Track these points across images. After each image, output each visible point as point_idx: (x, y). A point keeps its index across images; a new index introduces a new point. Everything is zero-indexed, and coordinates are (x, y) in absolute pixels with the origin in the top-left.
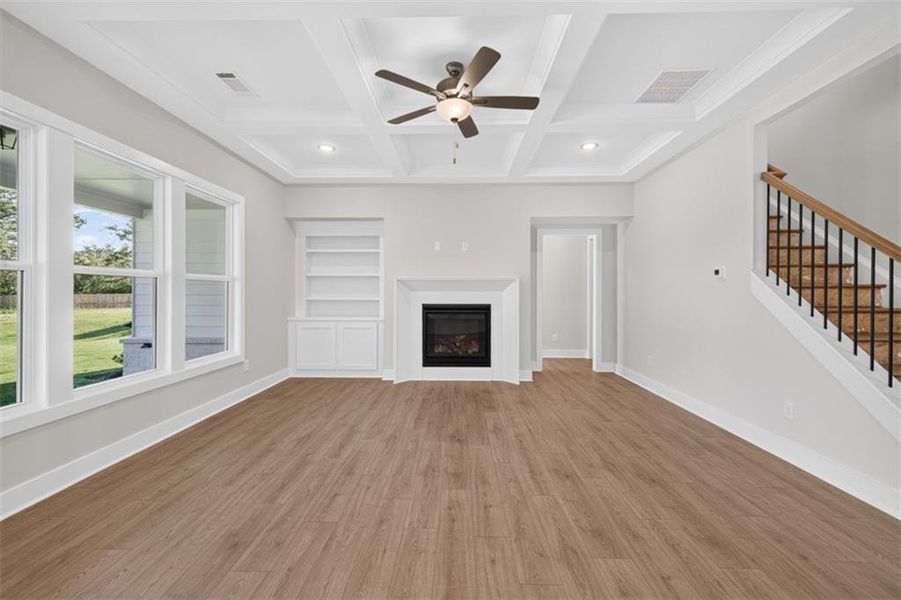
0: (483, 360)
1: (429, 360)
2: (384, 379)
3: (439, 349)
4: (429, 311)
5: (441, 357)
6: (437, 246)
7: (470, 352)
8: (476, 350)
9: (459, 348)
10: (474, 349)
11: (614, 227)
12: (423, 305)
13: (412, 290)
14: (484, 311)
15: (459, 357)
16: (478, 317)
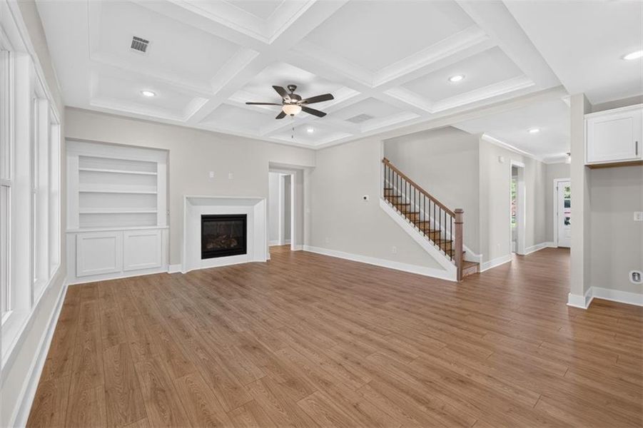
0: (242, 249)
1: (206, 254)
2: (170, 272)
3: (210, 246)
4: (205, 219)
5: (214, 251)
6: (212, 175)
7: (232, 246)
8: (236, 244)
9: (224, 243)
10: (234, 244)
11: (302, 171)
12: (202, 216)
13: (193, 205)
14: (242, 219)
15: (225, 250)
16: (238, 222)
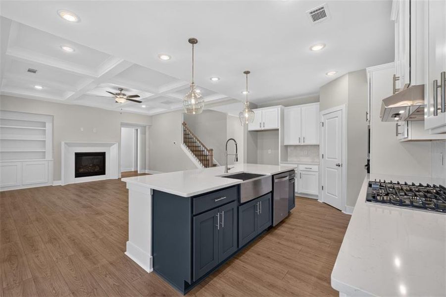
0: (103, 172)
1: (78, 175)
2: (53, 185)
3: (82, 170)
4: (78, 155)
5: (83, 173)
6: (82, 129)
7: (96, 170)
8: (98, 169)
9: (91, 169)
10: (97, 169)
11: (145, 127)
12: (76, 153)
13: (70, 147)
14: (103, 155)
15: (92, 172)
16: (100, 157)
